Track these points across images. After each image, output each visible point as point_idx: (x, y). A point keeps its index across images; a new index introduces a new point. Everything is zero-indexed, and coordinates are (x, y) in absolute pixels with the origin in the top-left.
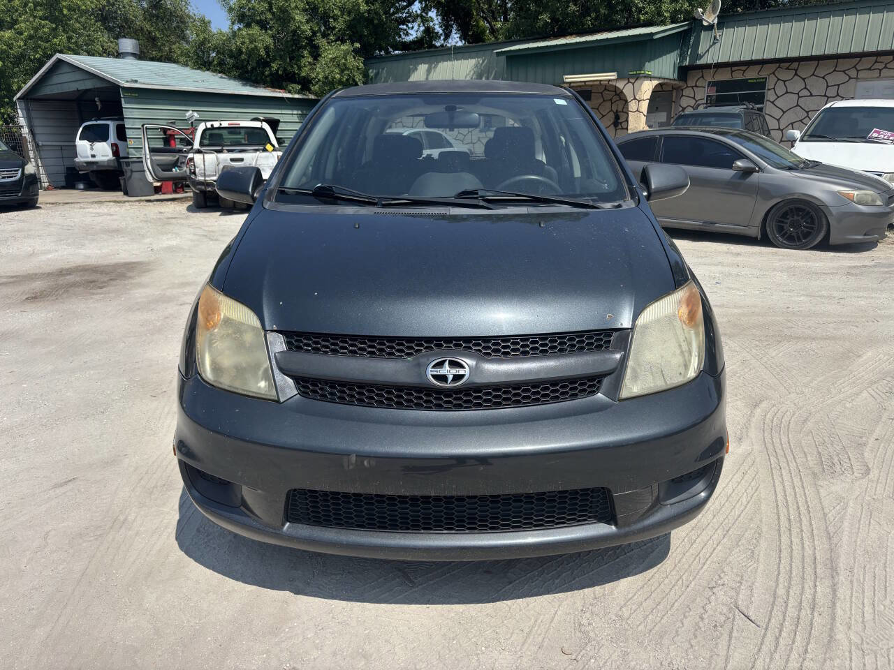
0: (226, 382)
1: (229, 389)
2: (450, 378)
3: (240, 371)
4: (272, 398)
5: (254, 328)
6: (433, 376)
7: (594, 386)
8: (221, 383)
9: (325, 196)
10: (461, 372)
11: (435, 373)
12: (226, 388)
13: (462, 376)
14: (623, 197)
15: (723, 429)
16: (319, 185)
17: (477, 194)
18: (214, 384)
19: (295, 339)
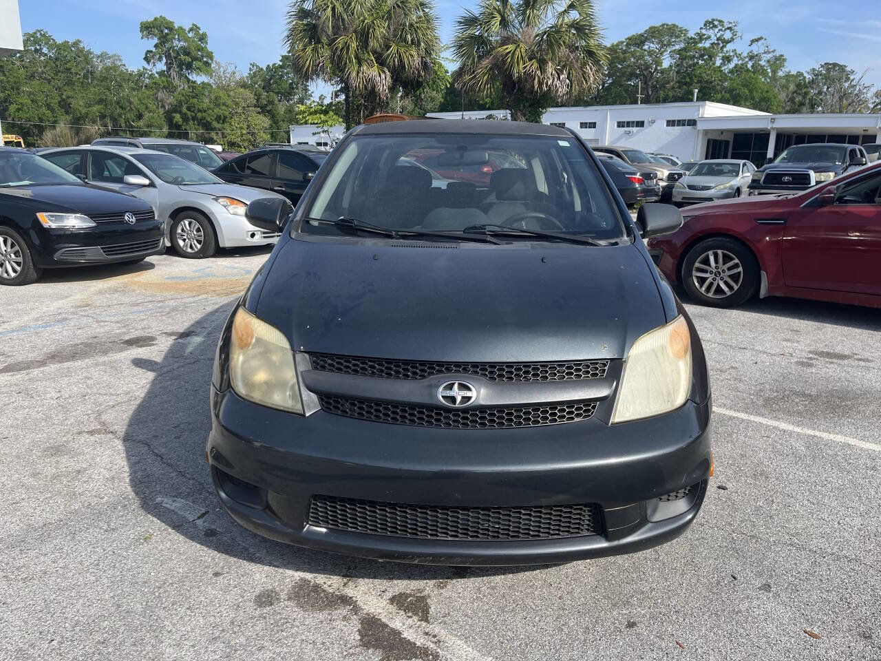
0: (257, 396)
1: (259, 403)
2: (459, 399)
3: (269, 386)
4: (298, 412)
5: (283, 349)
6: (442, 396)
7: (589, 410)
8: (253, 398)
9: (347, 228)
10: (468, 394)
11: (444, 395)
12: (257, 402)
13: (469, 398)
14: (620, 234)
15: (709, 453)
16: (342, 218)
17: (485, 229)
18: (246, 398)
19: (321, 360)
